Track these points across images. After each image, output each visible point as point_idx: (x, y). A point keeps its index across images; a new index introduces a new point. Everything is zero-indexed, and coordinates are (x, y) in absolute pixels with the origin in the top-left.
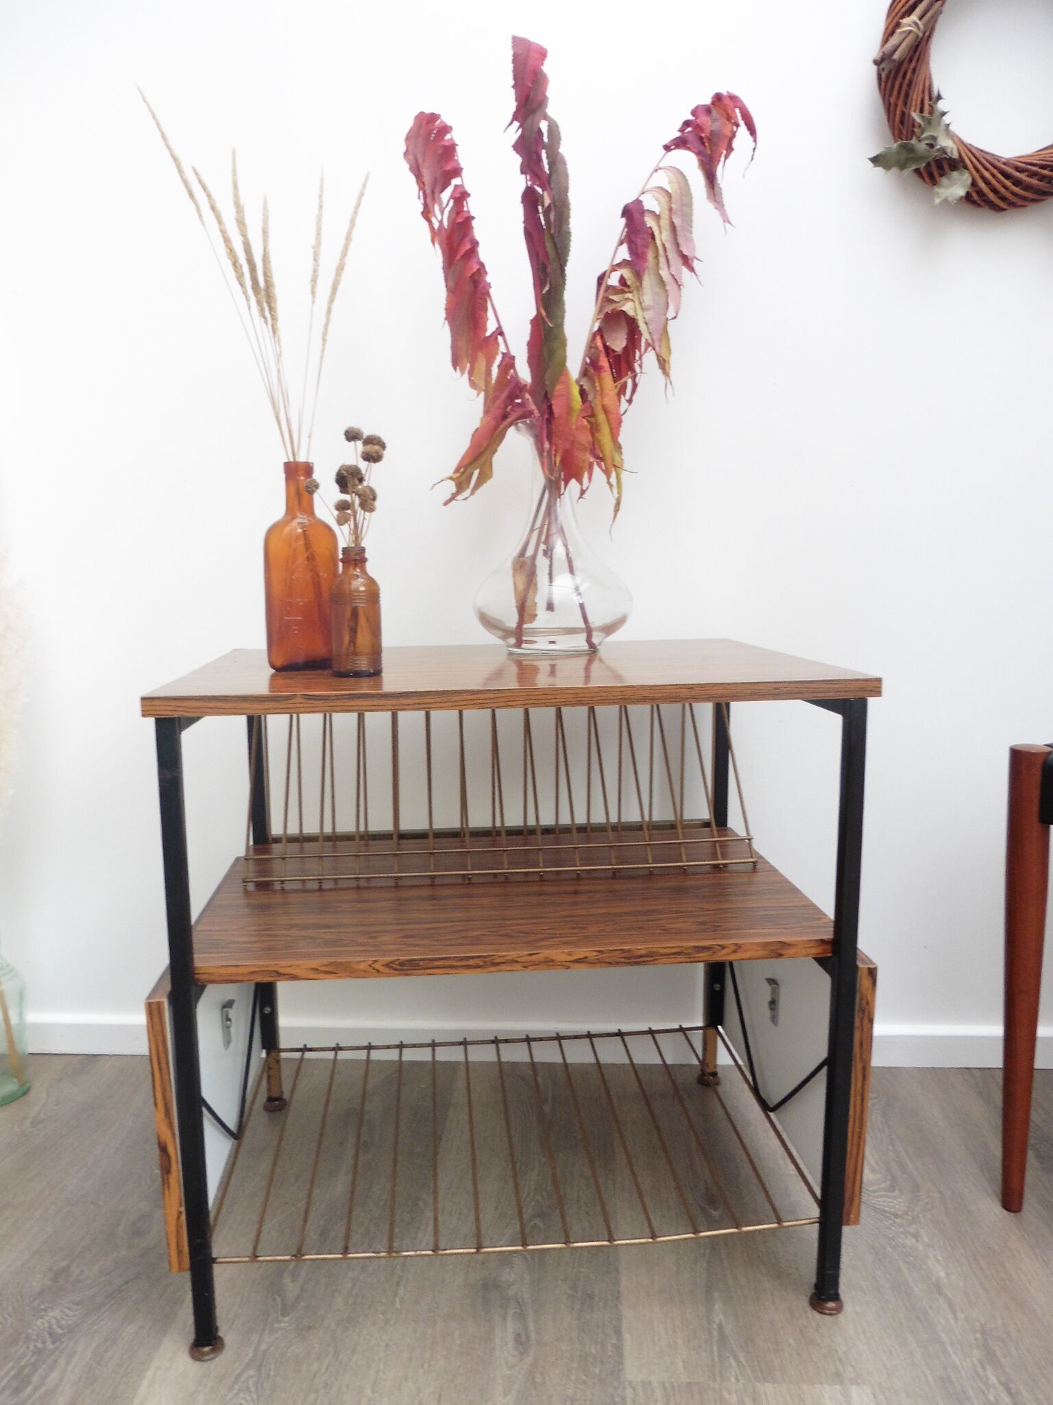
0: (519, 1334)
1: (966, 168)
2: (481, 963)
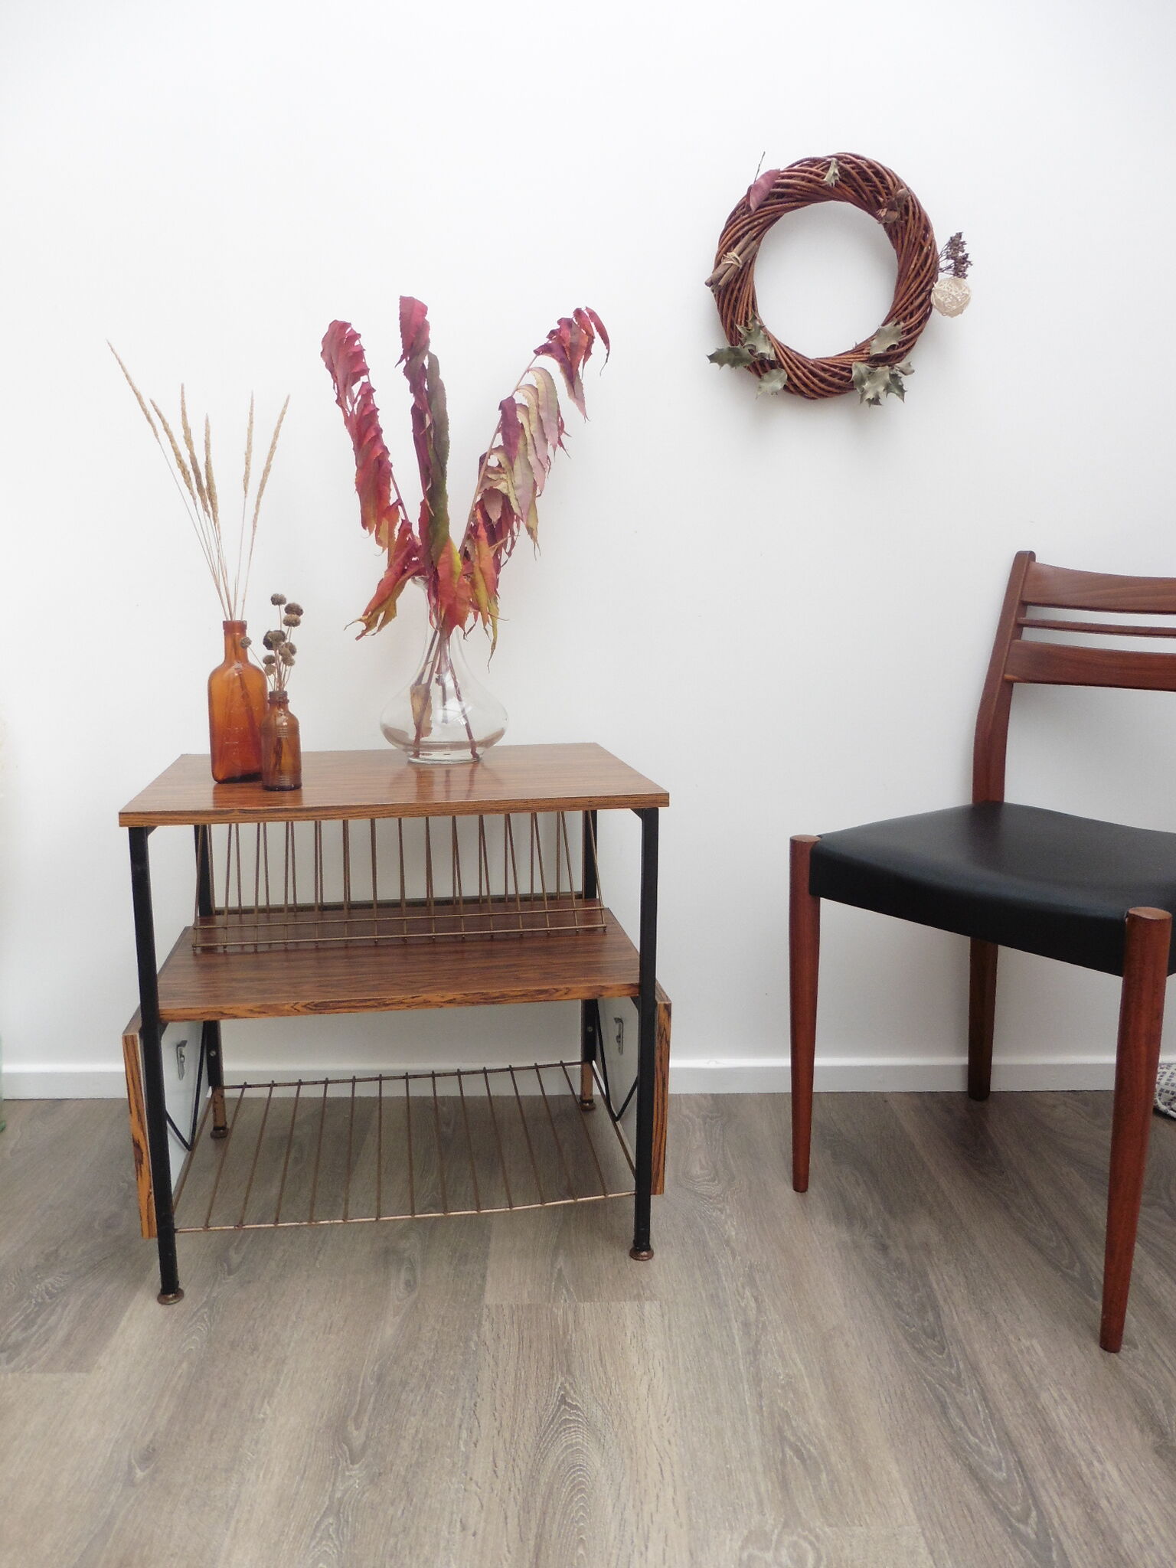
0: (409, 1281)
1: (783, 367)
2: (376, 1005)
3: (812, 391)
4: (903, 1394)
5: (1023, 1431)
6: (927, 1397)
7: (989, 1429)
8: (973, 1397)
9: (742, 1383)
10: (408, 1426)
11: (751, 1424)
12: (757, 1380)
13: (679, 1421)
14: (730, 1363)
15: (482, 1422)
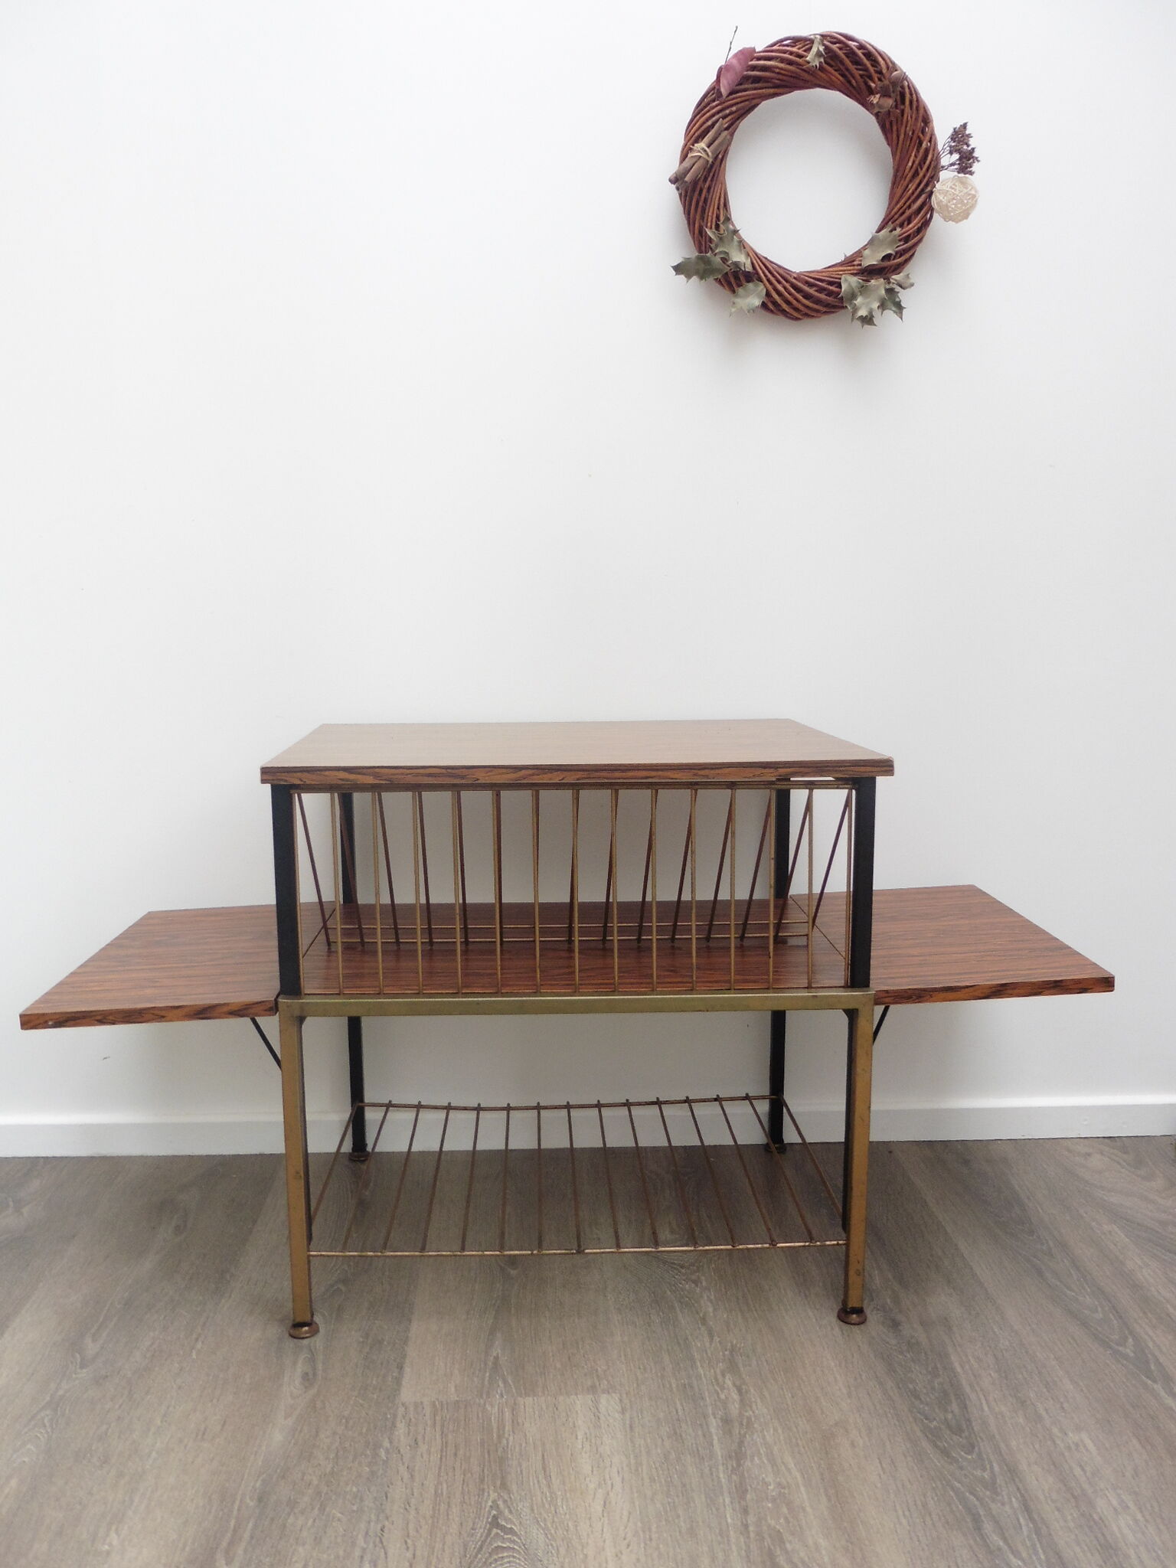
0: (307, 1374)
1: (761, 280)
3: (796, 309)
4: (925, 1505)
5: (1077, 1549)
6: (954, 1509)
7: (1034, 1546)
8: (1012, 1507)
9: (723, 1495)
10: (294, 1560)
11: (734, 1548)
12: (741, 1491)
13: (642, 1545)
14: (707, 1471)
15: (390, 1554)
